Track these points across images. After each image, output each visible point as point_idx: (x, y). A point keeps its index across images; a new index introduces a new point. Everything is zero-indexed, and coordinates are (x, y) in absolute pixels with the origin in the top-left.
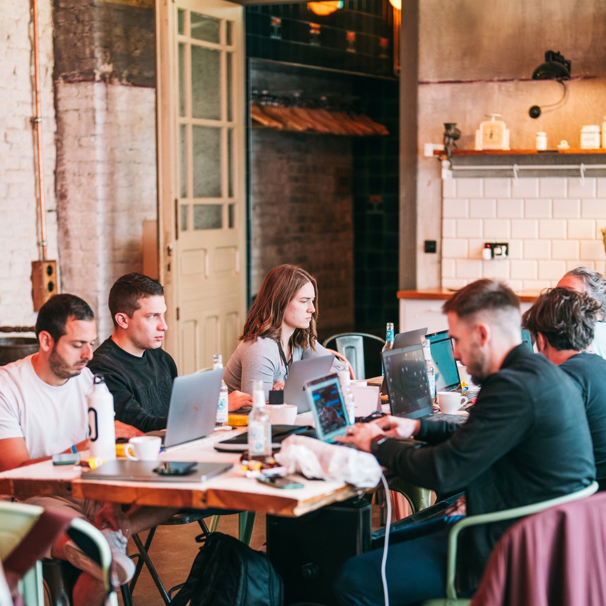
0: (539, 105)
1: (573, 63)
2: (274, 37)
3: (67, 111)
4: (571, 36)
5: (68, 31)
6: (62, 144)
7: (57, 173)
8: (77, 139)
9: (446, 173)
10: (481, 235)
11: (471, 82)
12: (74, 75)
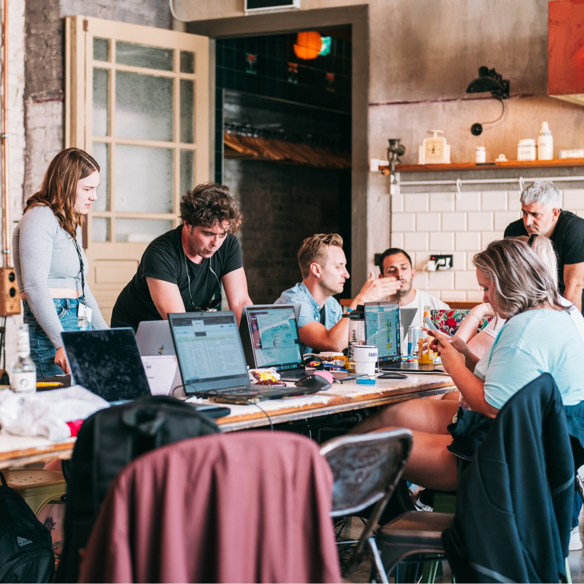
0: (480, 122)
1: (512, 82)
2: (249, 72)
3: (35, 128)
4: (510, 57)
5: (37, 55)
6: (30, 159)
7: (25, 187)
8: (44, 154)
9: (394, 189)
10: (427, 248)
11: (417, 102)
12: (42, 95)
